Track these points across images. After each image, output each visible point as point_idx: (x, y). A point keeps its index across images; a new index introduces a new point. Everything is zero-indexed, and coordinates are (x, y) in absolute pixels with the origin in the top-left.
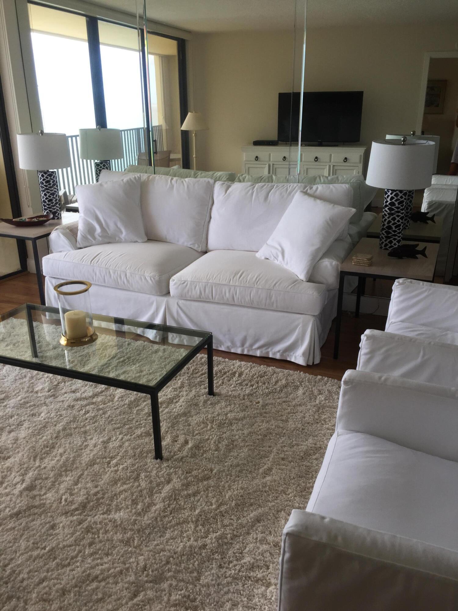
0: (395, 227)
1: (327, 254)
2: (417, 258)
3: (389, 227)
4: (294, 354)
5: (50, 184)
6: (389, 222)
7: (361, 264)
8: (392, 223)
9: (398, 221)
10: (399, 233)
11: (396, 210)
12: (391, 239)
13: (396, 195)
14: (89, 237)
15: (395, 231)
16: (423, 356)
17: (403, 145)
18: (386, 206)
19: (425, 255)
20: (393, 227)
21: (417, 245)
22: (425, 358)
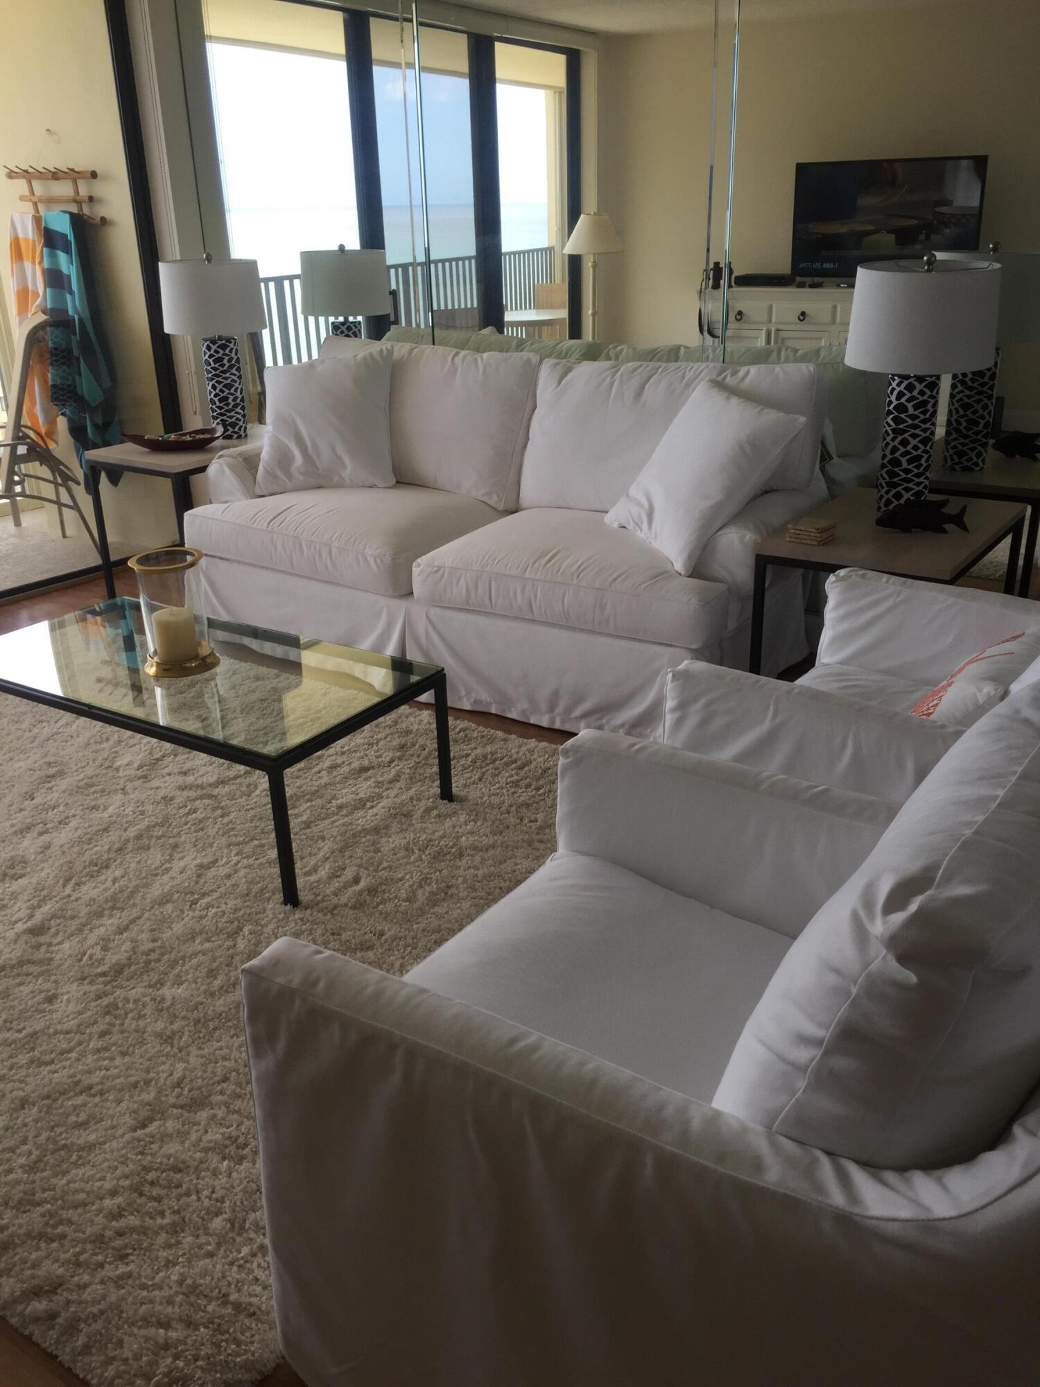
0: (907, 460)
2: (944, 531)
3: (895, 462)
5: (223, 366)
6: (894, 450)
7: (804, 541)
8: (899, 452)
9: (916, 448)
10: (918, 476)
11: (910, 422)
12: (899, 489)
13: (910, 388)
14: (279, 473)
15: (907, 471)
17: (928, 271)
18: (889, 413)
19: (963, 527)
20: (904, 460)
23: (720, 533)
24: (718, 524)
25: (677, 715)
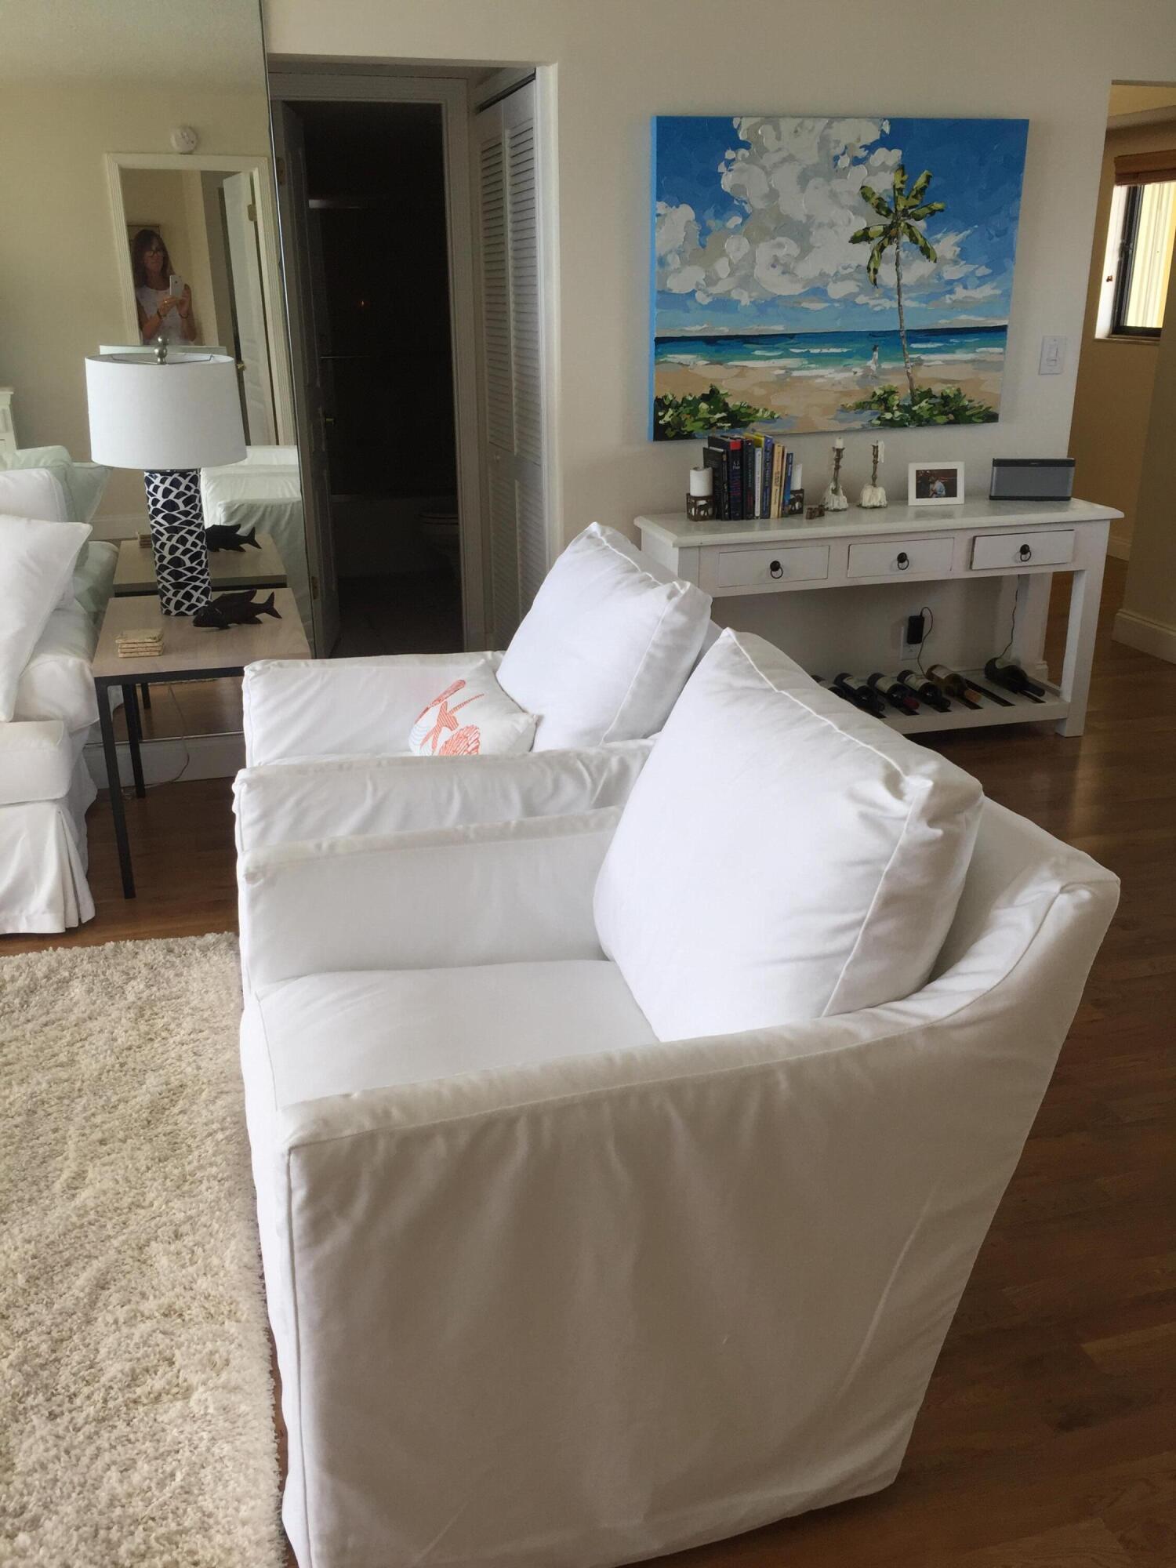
0: (189, 558)
1: (44, 643)
2: (259, 622)
3: (177, 562)
4: (24, 914)
6: (173, 549)
7: (143, 654)
8: (180, 551)
9: (194, 545)
10: (202, 572)
11: (184, 518)
12: (188, 588)
13: (175, 483)
15: (192, 570)
16: (375, 790)
17: (162, 363)
18: (157, 512)
19: (275, 614)
20: (186, 559)
21: (253, 594)
22: (380, 794)
23: (32, 665)
24: (27, 654)
25: (262, 825)
